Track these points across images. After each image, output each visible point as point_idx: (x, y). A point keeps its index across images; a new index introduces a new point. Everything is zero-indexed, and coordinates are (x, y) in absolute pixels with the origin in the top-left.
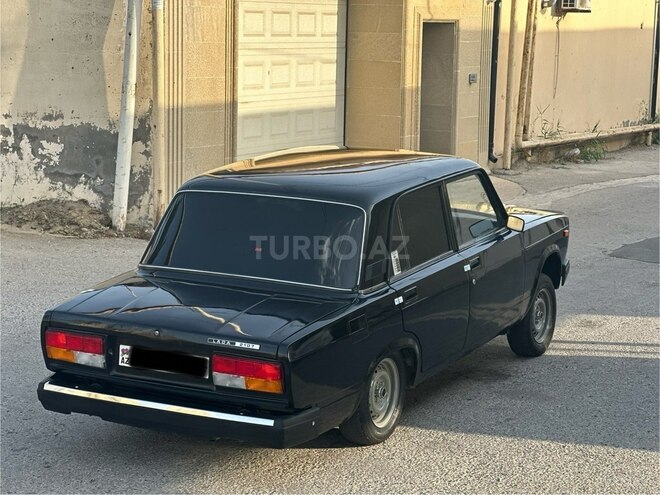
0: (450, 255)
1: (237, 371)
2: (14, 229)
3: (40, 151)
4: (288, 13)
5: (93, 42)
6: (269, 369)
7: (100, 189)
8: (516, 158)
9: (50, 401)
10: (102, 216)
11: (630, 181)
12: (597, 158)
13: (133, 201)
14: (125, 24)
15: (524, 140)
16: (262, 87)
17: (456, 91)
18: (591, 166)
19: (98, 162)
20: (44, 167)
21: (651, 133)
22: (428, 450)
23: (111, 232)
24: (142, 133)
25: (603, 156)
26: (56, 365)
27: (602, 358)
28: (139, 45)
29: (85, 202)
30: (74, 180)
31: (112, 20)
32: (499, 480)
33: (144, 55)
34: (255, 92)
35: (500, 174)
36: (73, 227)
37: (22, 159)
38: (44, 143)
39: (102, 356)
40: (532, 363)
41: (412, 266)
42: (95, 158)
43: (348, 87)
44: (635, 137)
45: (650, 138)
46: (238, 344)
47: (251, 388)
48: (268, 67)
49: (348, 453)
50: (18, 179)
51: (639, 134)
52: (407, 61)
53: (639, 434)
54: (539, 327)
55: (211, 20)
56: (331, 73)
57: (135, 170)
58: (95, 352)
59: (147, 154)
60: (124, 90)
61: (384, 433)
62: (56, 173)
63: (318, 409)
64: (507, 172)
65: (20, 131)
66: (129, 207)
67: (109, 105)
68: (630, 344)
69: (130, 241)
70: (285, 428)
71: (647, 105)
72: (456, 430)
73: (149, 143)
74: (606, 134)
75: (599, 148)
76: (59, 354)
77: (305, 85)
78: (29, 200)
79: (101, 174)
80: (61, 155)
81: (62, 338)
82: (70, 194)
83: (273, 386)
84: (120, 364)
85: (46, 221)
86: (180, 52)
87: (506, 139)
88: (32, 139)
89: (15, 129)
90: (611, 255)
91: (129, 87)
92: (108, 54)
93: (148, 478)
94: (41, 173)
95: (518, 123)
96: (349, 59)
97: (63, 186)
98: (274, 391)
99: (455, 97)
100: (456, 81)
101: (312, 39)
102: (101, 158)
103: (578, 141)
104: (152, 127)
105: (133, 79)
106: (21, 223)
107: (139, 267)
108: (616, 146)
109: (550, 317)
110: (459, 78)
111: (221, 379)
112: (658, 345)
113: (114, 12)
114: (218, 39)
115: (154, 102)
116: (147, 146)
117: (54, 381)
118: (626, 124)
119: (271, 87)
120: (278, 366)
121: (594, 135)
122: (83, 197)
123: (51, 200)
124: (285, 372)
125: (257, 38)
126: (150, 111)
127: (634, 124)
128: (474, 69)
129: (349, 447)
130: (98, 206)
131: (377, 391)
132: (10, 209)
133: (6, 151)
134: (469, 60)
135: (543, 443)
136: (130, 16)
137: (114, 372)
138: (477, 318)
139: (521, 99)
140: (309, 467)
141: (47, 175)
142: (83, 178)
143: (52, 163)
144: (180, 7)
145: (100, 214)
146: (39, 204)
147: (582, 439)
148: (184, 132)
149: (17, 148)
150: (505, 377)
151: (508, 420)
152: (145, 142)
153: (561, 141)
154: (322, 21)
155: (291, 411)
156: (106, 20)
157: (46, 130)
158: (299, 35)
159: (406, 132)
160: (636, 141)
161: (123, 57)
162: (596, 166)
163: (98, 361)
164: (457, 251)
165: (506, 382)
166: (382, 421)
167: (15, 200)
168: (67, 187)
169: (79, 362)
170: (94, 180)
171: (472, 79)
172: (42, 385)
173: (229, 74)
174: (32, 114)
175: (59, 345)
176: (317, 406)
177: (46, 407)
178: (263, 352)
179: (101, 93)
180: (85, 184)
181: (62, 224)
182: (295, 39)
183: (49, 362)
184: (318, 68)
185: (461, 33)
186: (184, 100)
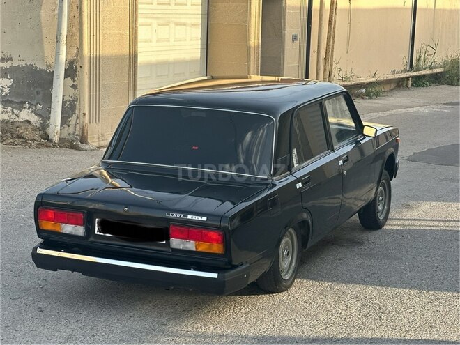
0: (328, 154)
1: (189, 237)
5: (34, 5)
6: (214, 235)
7: (40, 112)
9: (41, 261)
10: (41, 132)
11: (404, 111)
12: (377, 95)
13: (64, 121)
16: (151, 41)
17: (284, 46)
18: (373, 101)
19: (38, 93)
21: (410, 79)
22: (321, 296)
23: (49, 144)
24: (71, 72)
25: (381, 94)
26: (46, 234)
27: (427, 230)
28: (69, 7)
29: (29, 122)
30: (20, 106)
32: (381, 317)
33: (72, 15)
36: (21, 140)
39: (82, 227)
40: (376, 233)
41: (306, 161)
42: (36, 90)
43: (209, 42)
44: (400, 81)
45: (410, 82)
46: (189, 217)
47: (200, 249)
48: (155, 26)
49: (264, 299)
51: (402, 79)
52: (252, 23)
54: (380, 208)
56: (197, 33)
57: (66, 99)
58: (76, 224)
59: (74, 87)
60: (58, 41)
61: (289, 283)
62: (7, 101)
63: (248, 265)
66: (61, 126)
67: (46, 51)
68: (443, 221)
69: (63, 150)
70: (226, 279)
71: (407, 59)
72: (338, 281)
73: (76, 79)
74: (382, 79)
75: (378, 88)
76: (48, 226)
77: (180, 40)
79: (40, 102)
80: (11, 87)
81: (51, 214)
82: (18, 116)
83: (216, 248)
84: (96, 233)
86: (98, 13)
90: (408, 160)
91: (62, 38)
92: (45, 14)
93: (120, 318)
95: (325, 70)
96: (209, 23)
97: (12, 110)
98: (217, 252)
99: (284, 50)
100: (284, 39)
101: (185, 7)
102: (40, 89)
103: (364, 83)
104: (79, 67)
105: (64, 32)
107: (102, 162)
108: (387, 88)
109: (387, 200)
110: (286, 37)
111: (176, 243)
112: (458, 221)
114: (124, 4)
115: (80, 50)
116: (74, 81)
117: (43, 246)
118: (393, 72)
119: (157, 41)
120: (221, 233)
121: (375, 79)
122: (27, 118)
123: (3, 120)
124: (227, 238)
126: (77, 56)
127: (398, 72)
128: (296, 31)
129: (264, 294)
130: (38, 125)
131: (283, 252)
134: (292, 24)
135: (404, 290)
137: (92, 239)
139: (327, 53)
140: (238, 309)
142: (27, 105)
143: (4, 94)
145: (40, 130)
147: (432, 287)
148: (101, 71)
150: (361, 244)
151: (373, 274)
152: (73, 79)
153: (353, 83)
155: (230, 267)
158: (176, 4)
160: (400, 84)
161: (57, 16)
162: (377, 101)
163: (80, 231)
164: (333, 150)
165: (362, 247)
166: (286, 275)
168: (15, 111)
169: (64, 231)
170: (35, 106)
171: (294, 38)
172: (35, 249)
173: (131, 30)
175: (49, 219)
176: (247, 263)
177: (38, 266)
178: (209, 222)
179: (41, 42)
180: (29, 109)
181: (13, 138)
182: (172, 6)
183: (40, 232)
184: (188, 28)
185: (287, 5)
186: (101, 49)
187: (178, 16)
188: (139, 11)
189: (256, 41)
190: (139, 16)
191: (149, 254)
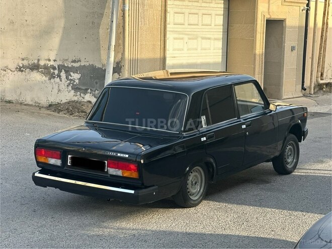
1: (118, 167)
2: (56, 114)
3: (70, 77)
4: (197, 14)
5: (96, 25)
6: (132, 166)
7: (97, 96)
8: (317, 89)
9: (38, 181)
14: (110, 17)
15: (322, 80)
16: (183, 50)
17: (284, 54)
19: (96, 83)
20: (71, 85)
22: (215, 211)
24: (118, 69)
26: (41, 165)
28: (116, 27)
29: (90, 102)
30: (85, 91)
31: (104, 15)
32: (243, 224)
33: (119, 31)
34: (180, 52)
35: (308, 96)
36: (83, 114)
37: (61, 81)
38: (72, 73)
39: (60, 160)
42: (95, 81)
43: (228, 51)
46: (119, 155)
47: (125, 175)
48: (186, 40)
50: (59, 91)
52: (257, 38)
53: (322, 208)
54: (289, 160)
55: (153, 16)
56: (219, 44)
58: (57, 158)
60: (109, 49)
61: (196, 202)
62: (77, 88)
63: (158, 187)
64: (311, 95)
65: (61, 68)
67: (102, 56)
70: (139, 195)
72: (233, 203)
73: (121, 74)
76: (42, 159)
77: (205, 50)
78: (64, 101)
79: (98, 89)
80: (79, 79)
81: (43, 152)
82: (83, 98)
83: (135, 175)
84: (68, 164)
85: (71, 110)
86: (137, 30)
87: (311, 79)
88: (66, 72)
89: (58, 67)
91: (111, 47)
92: (102, 31)
93: (79, 217)
94: (70, 88)
95: (318, 71)
96: (229, 38)
97: (80, 94)
98: (135, 177)
99: (284, 57)
100: (284, 49)
101: (209, 27)
102: (98, 81)
104: (122, 66)
105: (113, 43)
106: (59, 112)
109: (296, 155)
110: (286, 48)
111: (112, 171)
113: (105, 11)
114: (157, 25)
115: (123, 54)
116: (120, 75)
117: (41, 172)
119: (188, 50)
120: (136, 165)
122: (89, 99)
123: (75, 101)
124: (139, 168)
125: (180, 26)
126: (122, 58)
128: (294, 44)
131: (192, 182)
132: (55, 105)
133: (55, 77)
134: (291, 39)
135: (273, 210)
136: (112, 13)
137: (66, 168)
138: (250, 151)
139: (319, 59)
140: (156, 216)
141: (72, 89)
142: (89, 91)
143: (75, 83)
144: (137, 9)
146: (68, 103)
147: (292, 209)
148: (138, 69)
149: (59, 76)
151: (260, 200)
152: (119, 74)
154: (215, 18)
155: (143, 187)
156: (102, 14)
157: (73, 67)
158: (202, 25)
159: (256, 74)
161: (109, 33)
163: (58, 162)
164: (239, 118)
166: (196, 196)
167: (58, 101)
168: (82, 95)
169: (50, 163)
170: (95, 91)
171: (293, 49)
172: (34, 174)
173: (162, 42)
174: (66, 60)
175: (42, 155)
176: (157, 185)
177: (36, 185)
178: (130, 158)
179: (99, 50)
180: (90, 93)
181: (78, 112)
182: (200, 27)
183: (38, 163)
184: (212, 41)
185: (287, 25)
186: (139, 54)
187: (204, 33)
188: (168, 29)
189: (261, 50)
190: (168, 33)
191: (99, 178)
